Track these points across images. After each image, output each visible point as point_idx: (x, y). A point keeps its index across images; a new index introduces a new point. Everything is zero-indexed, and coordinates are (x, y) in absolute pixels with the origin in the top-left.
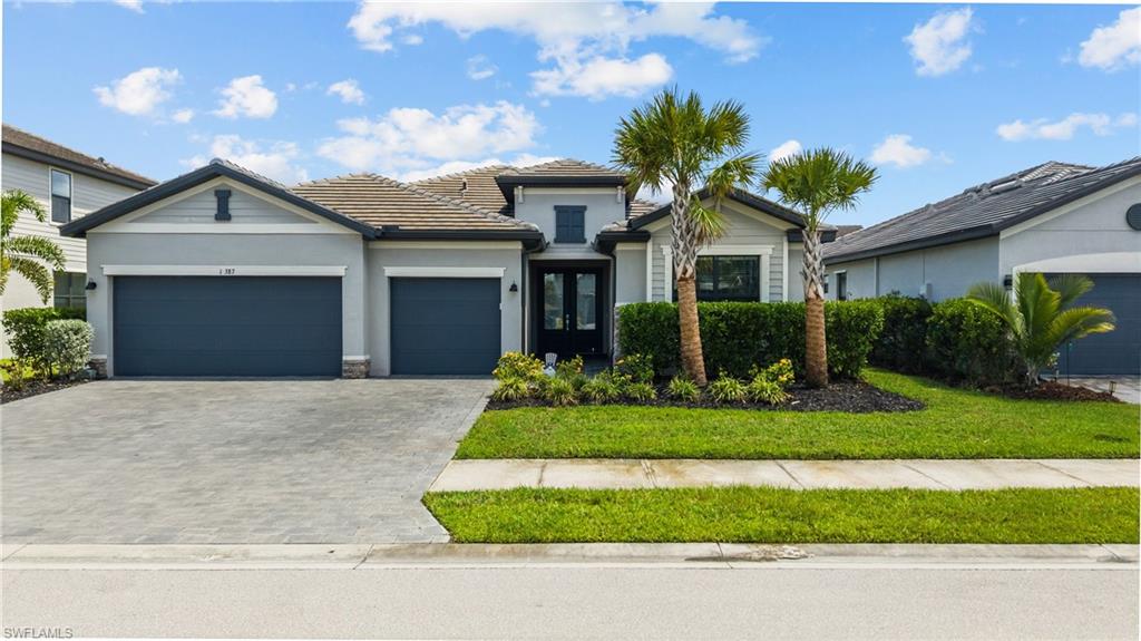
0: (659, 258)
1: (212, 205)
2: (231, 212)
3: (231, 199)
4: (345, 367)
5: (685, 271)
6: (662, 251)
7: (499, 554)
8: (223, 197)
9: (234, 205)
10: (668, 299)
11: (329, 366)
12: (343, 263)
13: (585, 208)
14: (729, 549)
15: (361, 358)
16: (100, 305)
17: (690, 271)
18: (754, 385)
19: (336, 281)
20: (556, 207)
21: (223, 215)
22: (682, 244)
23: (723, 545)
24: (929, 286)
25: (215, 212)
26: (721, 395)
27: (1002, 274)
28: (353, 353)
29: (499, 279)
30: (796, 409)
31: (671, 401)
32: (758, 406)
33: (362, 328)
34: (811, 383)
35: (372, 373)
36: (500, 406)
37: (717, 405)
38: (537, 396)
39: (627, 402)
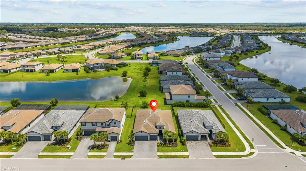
7: (160, 159)
11: (147, 140)
19: (148, 136)
20: (159, 127)
21: (141, 133)
28: (149, 139)
29: (157, 135)
30: (171, 147)
31: (166, 146)
32: (170, 146)
33: (149, 138)
34: (173, 143)
35: (150, 140)
36: (158, 146)
37: (168, 146)
38: (159, 145)
39: (164, 146)
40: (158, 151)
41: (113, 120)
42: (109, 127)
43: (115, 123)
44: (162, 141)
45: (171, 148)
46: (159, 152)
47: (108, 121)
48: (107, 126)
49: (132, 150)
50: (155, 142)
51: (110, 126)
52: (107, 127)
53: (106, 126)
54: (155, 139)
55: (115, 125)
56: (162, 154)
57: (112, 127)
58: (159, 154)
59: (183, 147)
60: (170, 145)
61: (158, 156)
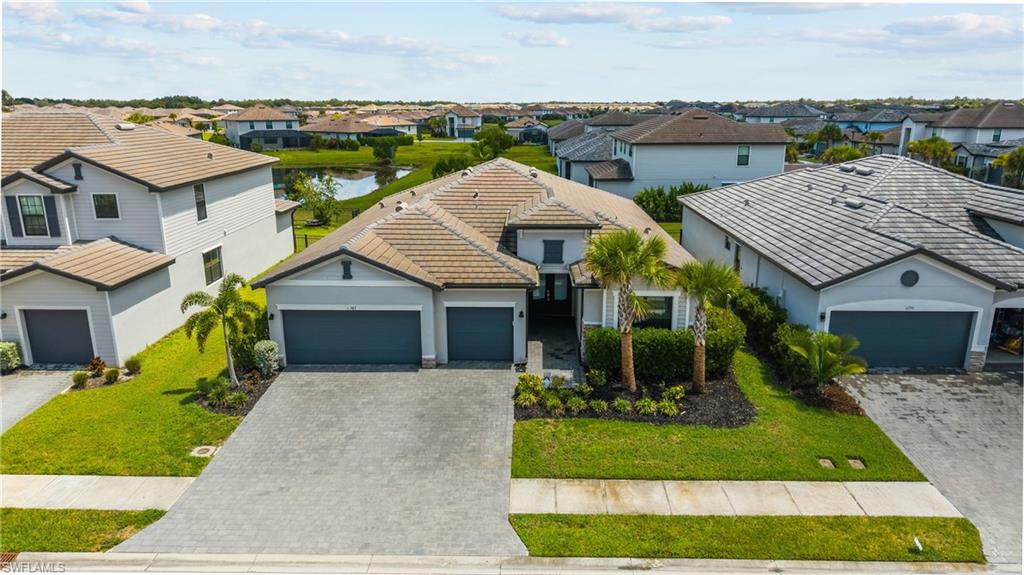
0: (611, 297)
1: (340, 270)
2: (352, 274)
3: (351, 266)
4: (423, 362)
5: (626, 329)
6: (612, 293)
7: (550, 564)
8: (347, 266)
9: (353, 270)
10: (615, 326)
11: (414, 362)
12: (421, 304)
13: (563, 241)
14: (636, 562)
15: (433, 357)
16: (277, 327)
17: (628, 329)
18: (661, 404)
19: (417, 314)
20: (544, 241)
21: (347, 275)
22: (624, 315)
23: (633, 559)
24: (784, 293)
25: (342, 274)
26: (643, 411)
27: (820, 310)
28: (428, 354)
29: (512, 309)
30: (682, 421)
31: (615, 413)
32: (662, 418)
33: (433, 340)
34: (695, 391)
35: (438, 365)
36: (522, 413)
37: (640, 417)
38: (541, 404)
39: (591, 413)
40: (528, 464)
41: (85, 170)
42: (47, 240)
43: (106, 207)
44: (568, 375)
45: (677, 435)
46: (532, 474)
47: (28, 171)
48: (30, 232)
49: (195, 453)
50: (490, 383)
51: (56, 232)
52: (27, 240)
53: (16, 232)
54: (501, 356)
55: (107, 223)
56: (571, 498)
57: (77, 242)
58: (532, 497)
59: (830, 422)
60: (670, 408)
61: (517, 521)
